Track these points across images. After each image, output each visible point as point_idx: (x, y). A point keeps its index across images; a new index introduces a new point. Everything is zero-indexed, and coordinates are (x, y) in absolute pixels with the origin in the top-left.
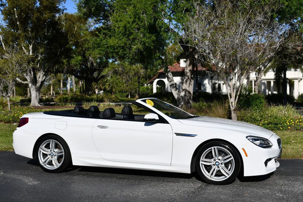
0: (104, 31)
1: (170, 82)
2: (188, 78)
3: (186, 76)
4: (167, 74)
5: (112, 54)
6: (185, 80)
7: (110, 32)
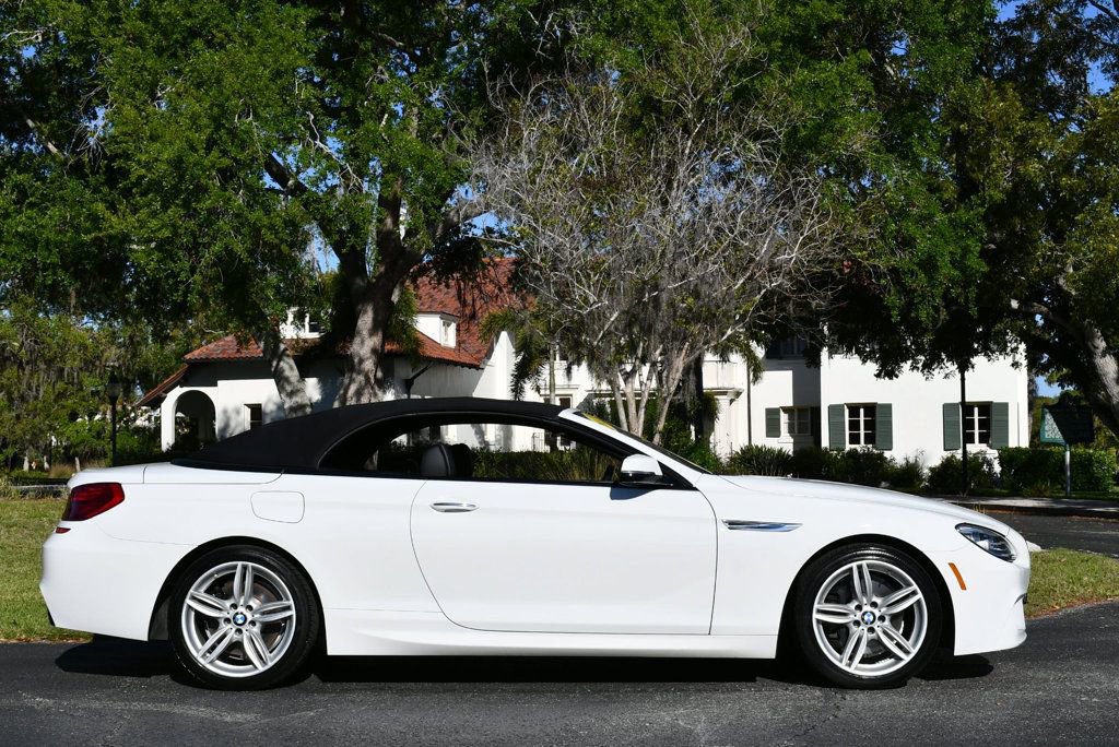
0: (20, 177)
1: (291, 394)
2: (367, 379)
3: (359, 373)
4: (275, 363)
5: (55, 274)
6: (353, 388)
7: (44, 183)
